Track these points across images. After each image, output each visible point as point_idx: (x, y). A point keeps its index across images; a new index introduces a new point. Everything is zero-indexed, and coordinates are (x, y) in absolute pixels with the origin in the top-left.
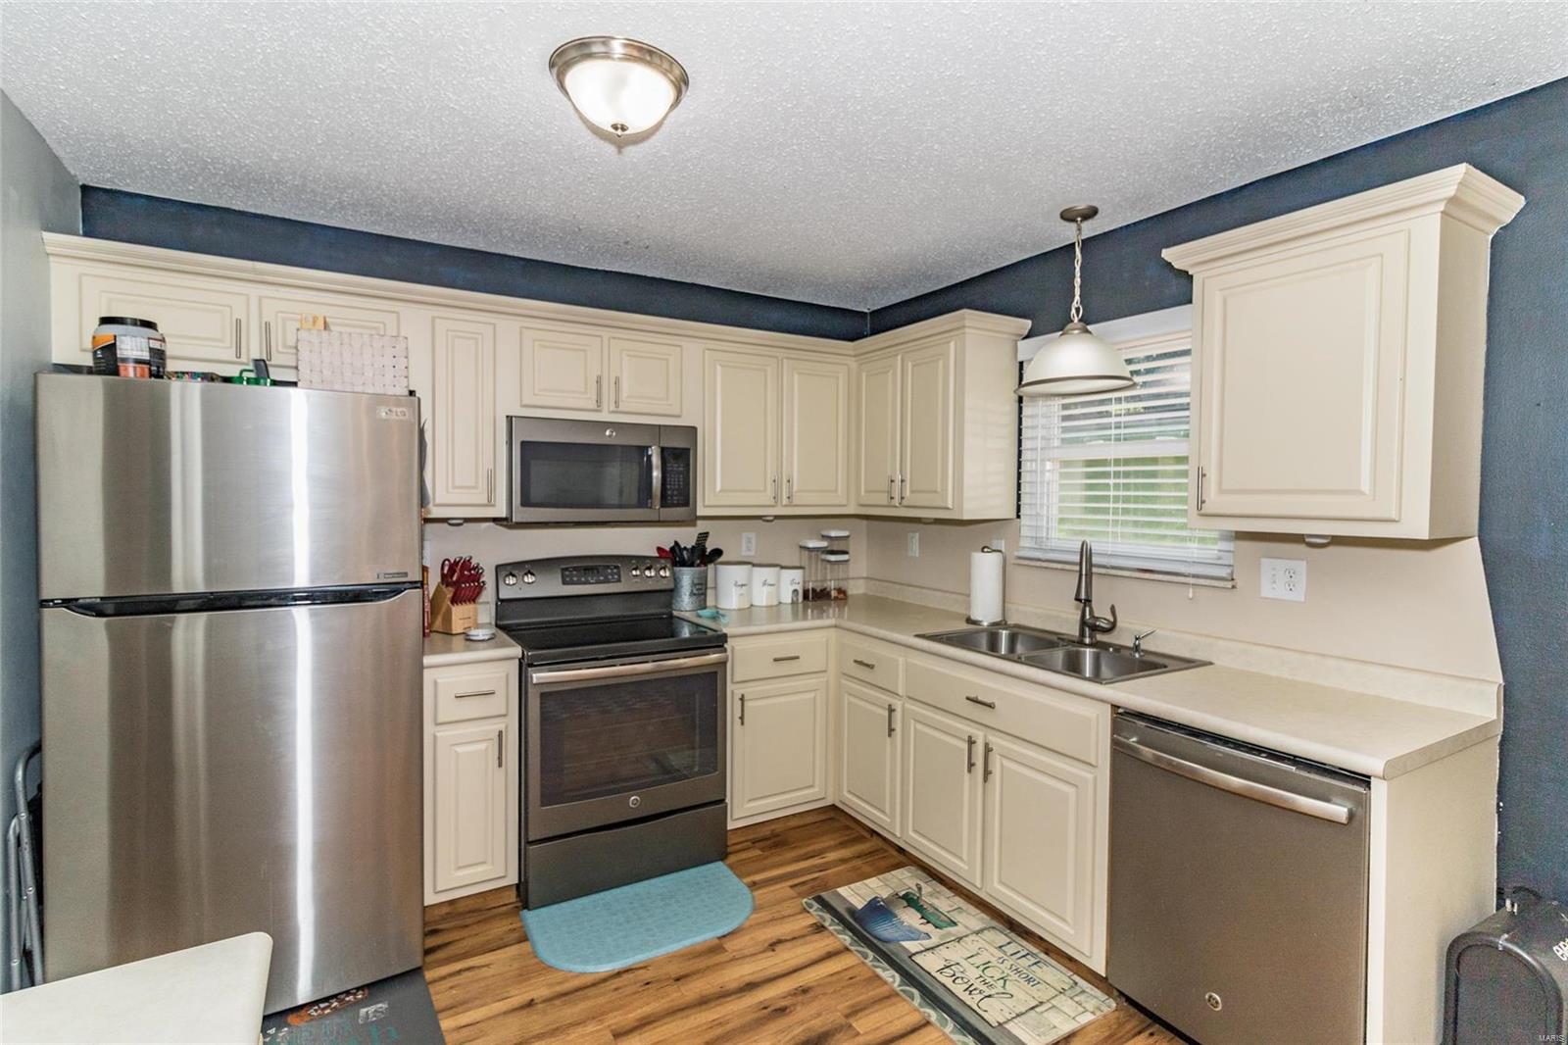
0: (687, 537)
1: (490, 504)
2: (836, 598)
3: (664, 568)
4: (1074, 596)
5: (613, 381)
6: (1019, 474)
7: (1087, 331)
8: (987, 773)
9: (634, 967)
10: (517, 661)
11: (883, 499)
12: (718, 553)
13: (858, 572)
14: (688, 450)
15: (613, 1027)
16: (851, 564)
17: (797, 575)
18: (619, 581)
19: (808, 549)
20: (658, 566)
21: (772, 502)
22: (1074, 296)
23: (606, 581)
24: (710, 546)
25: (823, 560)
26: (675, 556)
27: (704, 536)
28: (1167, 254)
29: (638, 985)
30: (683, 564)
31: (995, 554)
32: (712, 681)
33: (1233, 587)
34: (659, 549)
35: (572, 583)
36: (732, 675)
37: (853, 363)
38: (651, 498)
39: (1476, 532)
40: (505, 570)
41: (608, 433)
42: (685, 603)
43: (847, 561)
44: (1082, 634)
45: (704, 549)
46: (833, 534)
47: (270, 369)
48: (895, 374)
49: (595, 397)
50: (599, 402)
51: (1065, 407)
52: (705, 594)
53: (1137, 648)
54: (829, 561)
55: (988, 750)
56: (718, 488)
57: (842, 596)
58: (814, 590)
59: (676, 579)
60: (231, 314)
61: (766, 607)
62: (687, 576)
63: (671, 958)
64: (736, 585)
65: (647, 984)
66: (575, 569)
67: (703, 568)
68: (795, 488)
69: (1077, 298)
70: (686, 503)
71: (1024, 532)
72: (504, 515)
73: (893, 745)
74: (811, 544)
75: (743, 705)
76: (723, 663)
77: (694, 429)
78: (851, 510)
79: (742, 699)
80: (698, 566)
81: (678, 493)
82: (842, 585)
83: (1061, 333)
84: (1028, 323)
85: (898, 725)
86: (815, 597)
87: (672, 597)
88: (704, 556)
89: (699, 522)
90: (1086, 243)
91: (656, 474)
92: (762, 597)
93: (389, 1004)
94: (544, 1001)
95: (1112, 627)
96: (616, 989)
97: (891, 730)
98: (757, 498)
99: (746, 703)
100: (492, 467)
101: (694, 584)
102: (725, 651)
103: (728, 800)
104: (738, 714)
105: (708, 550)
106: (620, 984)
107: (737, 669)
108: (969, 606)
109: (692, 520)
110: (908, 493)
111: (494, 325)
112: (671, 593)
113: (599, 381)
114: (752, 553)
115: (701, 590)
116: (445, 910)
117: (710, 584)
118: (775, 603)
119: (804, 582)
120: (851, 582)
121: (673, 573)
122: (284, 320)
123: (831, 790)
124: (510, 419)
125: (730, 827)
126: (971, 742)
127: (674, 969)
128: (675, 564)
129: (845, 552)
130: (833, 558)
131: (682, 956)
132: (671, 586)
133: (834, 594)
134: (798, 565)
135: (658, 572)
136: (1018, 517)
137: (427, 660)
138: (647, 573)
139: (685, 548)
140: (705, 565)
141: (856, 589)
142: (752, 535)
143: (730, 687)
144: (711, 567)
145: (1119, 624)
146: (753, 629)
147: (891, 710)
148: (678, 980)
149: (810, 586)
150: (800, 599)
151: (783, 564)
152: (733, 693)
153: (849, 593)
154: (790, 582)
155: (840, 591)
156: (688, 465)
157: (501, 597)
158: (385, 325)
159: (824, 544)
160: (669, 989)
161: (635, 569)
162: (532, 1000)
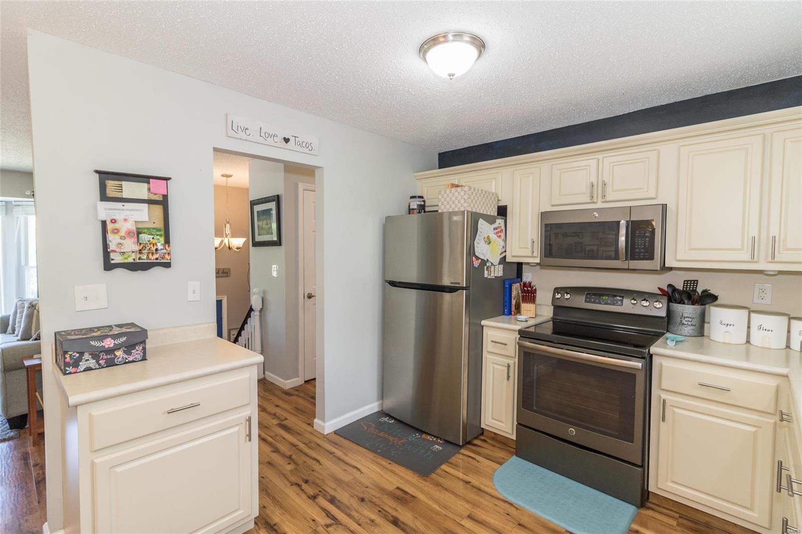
9: (514, 505)
15: (473, 513)
29: (504, 511)
63: (532, 516)
65: (508, 514)
93: (442, 450)
94: (472, 486)
96: (496, 505)
106: (500, 505)
116: (493, 435)
127: (525, 520)
131: (539, 520)
148: (520, 525)
160: (511, 524)
162: (470, 482)
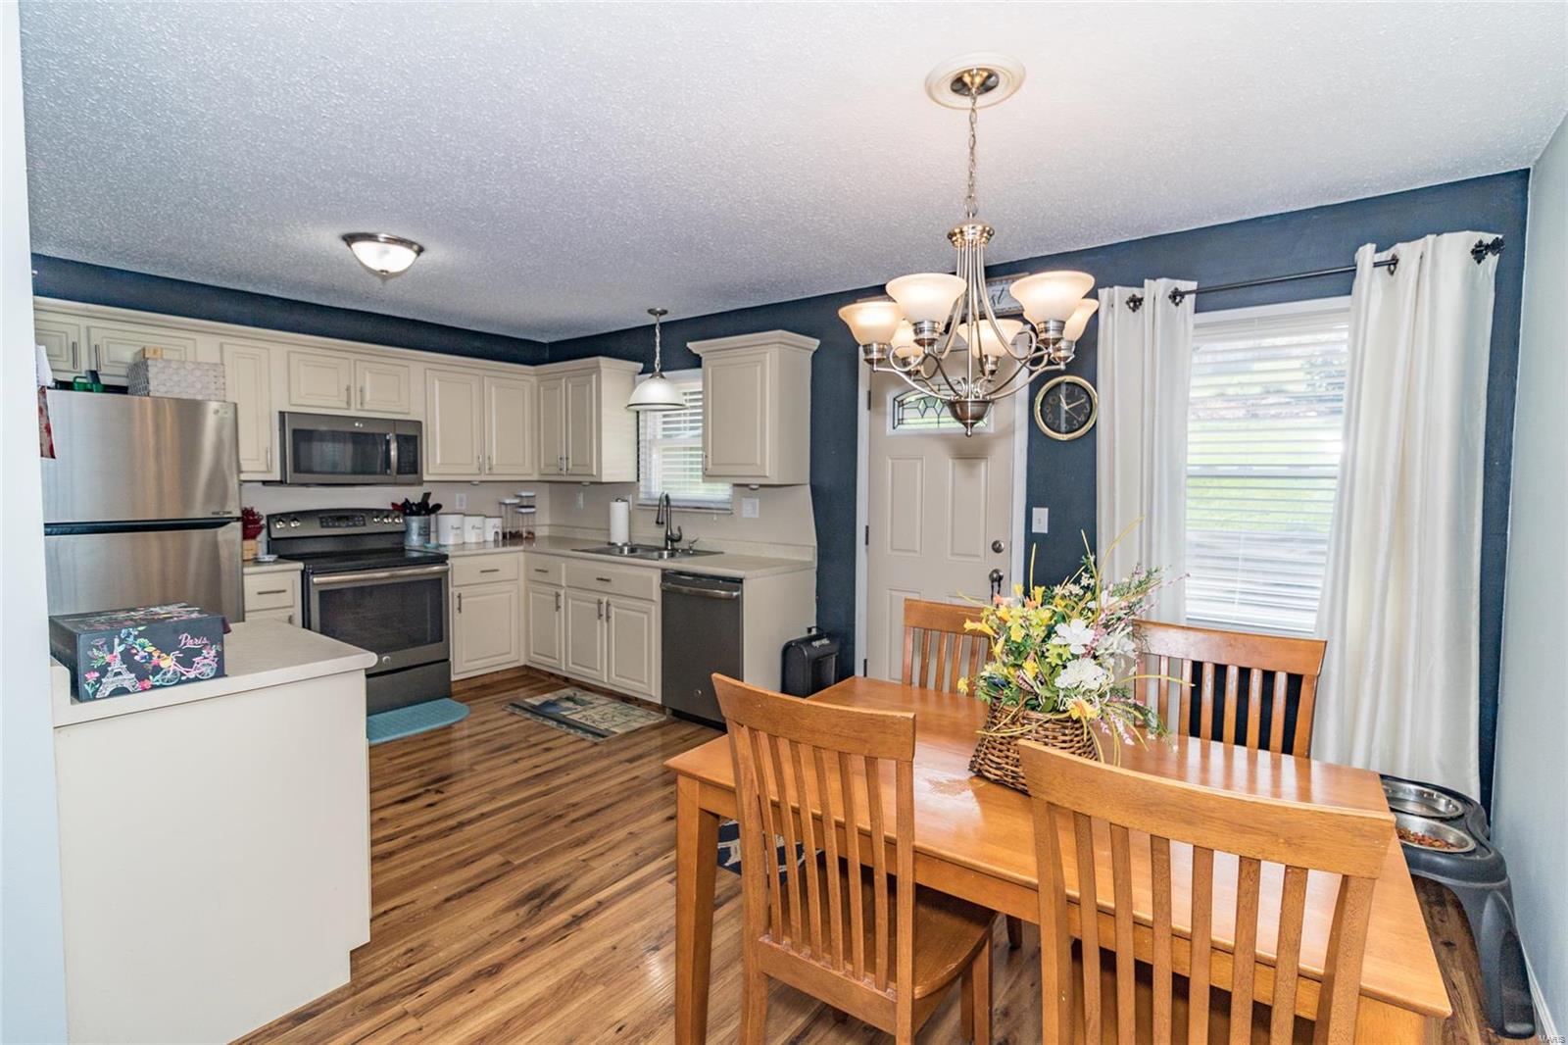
0: (414, 495)
1: (269, 471)
2: (526, 538)
3: (398, 517)
4: (655, 520)
5: (358, 389)
6: (638, 455)
7: (662, 377)
8: (608, 617)
10: (299, 573)
11: (554, 470)
12: (438, 507)
13: (542, 522)
14: (416, 437)
16: (537, 515)
17: (497, 522)
18: (364, 525)
19: (506, 504)
20: (393, 515)
21: (478, 472)
22: (656, 356)
23: (355, 525)
24: (431, 502)
25: (517, 512)
26: (405, 509)
27: (427, 496)
28: (689, 345)
30: (413, 514)
31: (624, 503)
32: (439, 584)
33: (732, 513)
34: (393, 504)
35: (328, 527)
36: (452, 580)
37: (534, 379)
38: (389, 468)
39: (808, 481)
40: (274, 518)
41: (357, 424)
42: (415, 540)
43: (534, 513)
44: (667, 544)
45: (428, 505)
46: (524, 494)
47: (101, 377)
48: (561, 391)
49: (345, 399)
50: (348, 403)
51: (665, 416)
52: (429, 535)
53: (691, 548)
54: (522, 513)
55: (608, 604)
56: (438, 461)
57: (530, 536)
58: (510, 532)
59: (407, 525)
60: (67, 338)
61: (476, 543)
62: (415, 523)
64: (453, 528)
66: (330, 517)
67: (427, 517)
68: (494, 463)
69: (658, 358)
70: (416, 472)
71: (642, 489)
72: (278, 479)
73: (560, 617)
74: (507, 501)
75: (460, 601)
76: (446, 572)
77: (420, 423)
78: (535, 477)
79: (459, 597)
80: (424, 515)
81: (411, 466)
82: (531, 529)
83: (650, 375)
84: (641, 365)
85: (562, 604)
86: (511, 537)
87: (404, 538)
88: (426, 508)
89: (425, 484)
90: (661, 324)
91: (394, 453)
92: (471, 537)
95: (679, 539)
97: (558, 607)
98: (467, 470)
99: (463, 601)
100: (269, 444)
101: (420, 528)
102: (447, 564)
103: (451, 659)
104: (456, 606)
105: (431, 505)
107: (455, 577)
108: (609, 535)
109: (421, 482)
110: (570, 466)
111: (268, 350)
112: (404, 534)
113: (348, 389)
114: (464, 507)
115: (425, 532)
117: (433, 529)
118: (482, 540)
119: (503, 528)
120: (537, 528)
121: (405, 521)
122: (108, 343)
123: (523, 653)
124: (282, 414)
125: (454, 678)
126: (600, 603)
128: (406, 514)
129: (533, 507)
130: (524, 510)
132: (404, 529)
133: (525, 535)
134: (498, 514)
135: (393, 520)
136: (638, 480)
137: (246, 570)
138: (386, 520)
139: (414, 504)
140: (429, 515)
141: (542, 532)
142: (464, 495)
143: (451, 590)
144: (433, 516)
145: (684, 538)
146: (466, 553)
147: (558, 596)
149: (508, 530)
150: (500, 538)
151: (488, 515)
152: (453, 594)
153: (536, 535)
154: (492, 527)
155: (529, 533)
156: (416, 446)
157: (273, 536)
158: (185, 348)
159: (517, 501)
161: (377, 517)
